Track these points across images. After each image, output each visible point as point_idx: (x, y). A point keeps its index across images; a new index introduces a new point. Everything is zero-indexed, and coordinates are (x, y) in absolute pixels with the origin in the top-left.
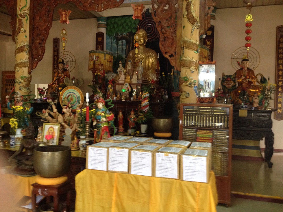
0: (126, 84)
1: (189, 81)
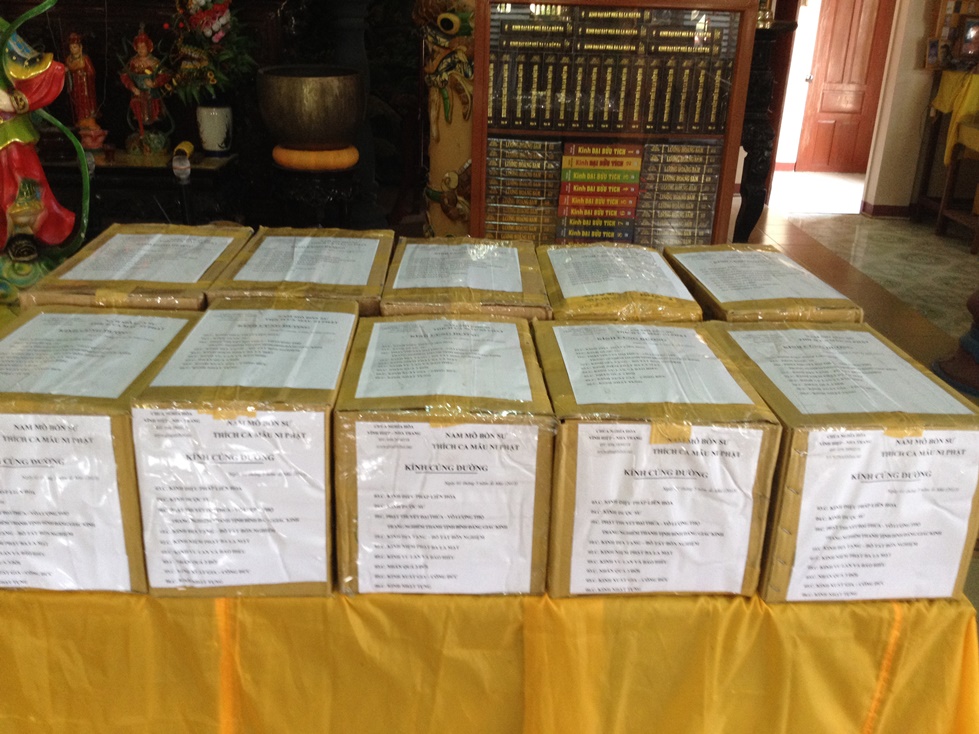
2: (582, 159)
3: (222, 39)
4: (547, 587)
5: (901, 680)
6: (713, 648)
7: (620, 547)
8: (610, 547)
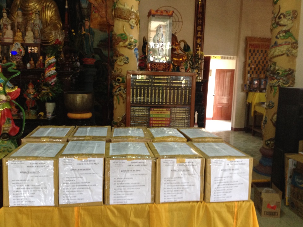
0: (17, 44)
1: (129, 41)
2: (155, 112)
3: (54, 85)
4: (155, 201)
5: (239, 222)
6: (194, 215)
7: (172, 190)
8: (169, 190)
